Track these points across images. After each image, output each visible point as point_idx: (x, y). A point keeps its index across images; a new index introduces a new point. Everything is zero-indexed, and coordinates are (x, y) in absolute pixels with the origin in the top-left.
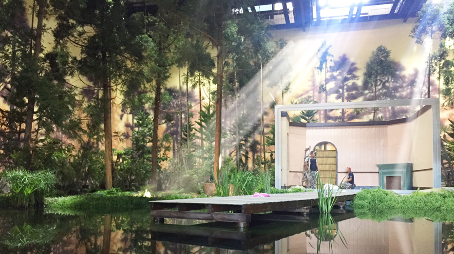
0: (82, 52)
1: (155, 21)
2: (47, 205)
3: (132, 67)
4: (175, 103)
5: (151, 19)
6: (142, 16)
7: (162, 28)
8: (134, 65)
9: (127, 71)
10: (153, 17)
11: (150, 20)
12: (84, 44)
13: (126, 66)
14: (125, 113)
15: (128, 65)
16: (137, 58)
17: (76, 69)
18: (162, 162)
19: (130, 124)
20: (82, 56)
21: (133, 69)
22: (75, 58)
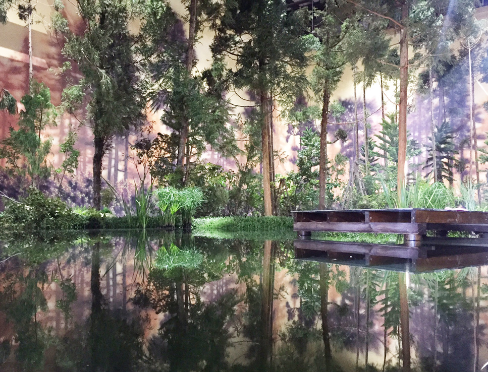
0: (238, 62)
1: (322, 15)
2: (195, 226)
3: (292, 72)
4: (352, 117)
5: (317, 14)
6: (306, 11)
7: (330, 21)
8: (294, 69)
9: (287, 77)
10: (319, 11)
11: (315, 15)
12: (239, 54)
13: (285, 71)
14: (291, 134)
15: (287, 70)
16: (298, 61)
17: (232, 83)
18: (334, 189)
19: (297, 147)
20: (238, 67)
21: (293, 74)
22: (230, 71)
